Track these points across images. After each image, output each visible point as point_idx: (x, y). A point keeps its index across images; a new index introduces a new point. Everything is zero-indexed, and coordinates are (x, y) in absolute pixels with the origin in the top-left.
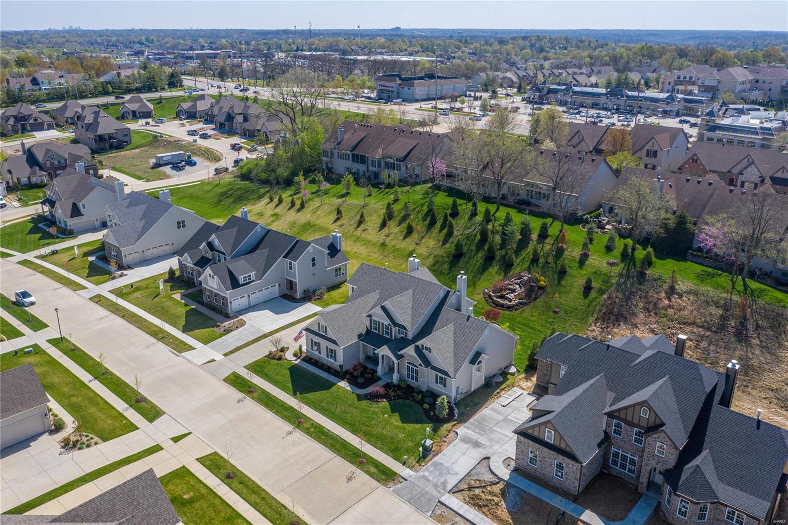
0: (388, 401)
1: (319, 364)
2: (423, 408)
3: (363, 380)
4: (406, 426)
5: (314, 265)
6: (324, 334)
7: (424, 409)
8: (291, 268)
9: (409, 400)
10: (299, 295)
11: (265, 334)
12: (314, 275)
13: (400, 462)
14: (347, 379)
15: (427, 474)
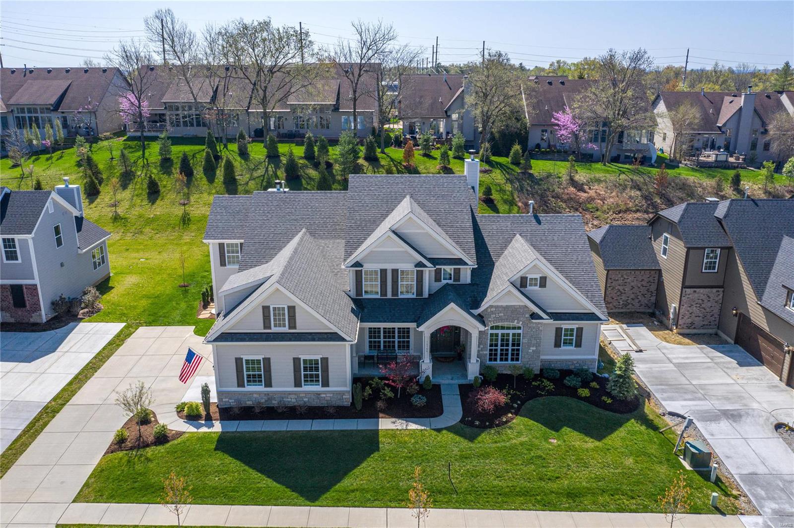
0: (516, 413)
1: (280, 411)
2: (580, 398)
3: (424, 400)
4: (608, 441)
5: (59, 242)
6: (286, 329)
7: (585, 399)
8: (12, 256)
9: (542, 395)
10: (44, 314)
11: (46, 408)
12: (62, 265)
13: (709, 512)
14: (383, 411)
15: (774, 506)
